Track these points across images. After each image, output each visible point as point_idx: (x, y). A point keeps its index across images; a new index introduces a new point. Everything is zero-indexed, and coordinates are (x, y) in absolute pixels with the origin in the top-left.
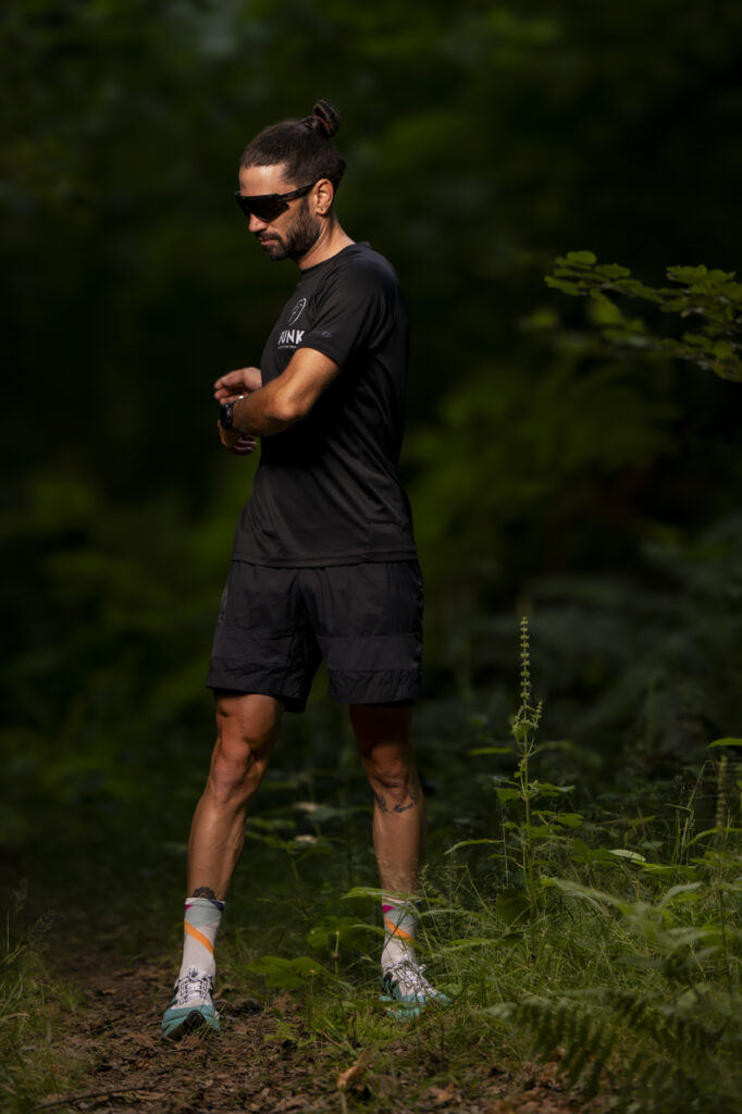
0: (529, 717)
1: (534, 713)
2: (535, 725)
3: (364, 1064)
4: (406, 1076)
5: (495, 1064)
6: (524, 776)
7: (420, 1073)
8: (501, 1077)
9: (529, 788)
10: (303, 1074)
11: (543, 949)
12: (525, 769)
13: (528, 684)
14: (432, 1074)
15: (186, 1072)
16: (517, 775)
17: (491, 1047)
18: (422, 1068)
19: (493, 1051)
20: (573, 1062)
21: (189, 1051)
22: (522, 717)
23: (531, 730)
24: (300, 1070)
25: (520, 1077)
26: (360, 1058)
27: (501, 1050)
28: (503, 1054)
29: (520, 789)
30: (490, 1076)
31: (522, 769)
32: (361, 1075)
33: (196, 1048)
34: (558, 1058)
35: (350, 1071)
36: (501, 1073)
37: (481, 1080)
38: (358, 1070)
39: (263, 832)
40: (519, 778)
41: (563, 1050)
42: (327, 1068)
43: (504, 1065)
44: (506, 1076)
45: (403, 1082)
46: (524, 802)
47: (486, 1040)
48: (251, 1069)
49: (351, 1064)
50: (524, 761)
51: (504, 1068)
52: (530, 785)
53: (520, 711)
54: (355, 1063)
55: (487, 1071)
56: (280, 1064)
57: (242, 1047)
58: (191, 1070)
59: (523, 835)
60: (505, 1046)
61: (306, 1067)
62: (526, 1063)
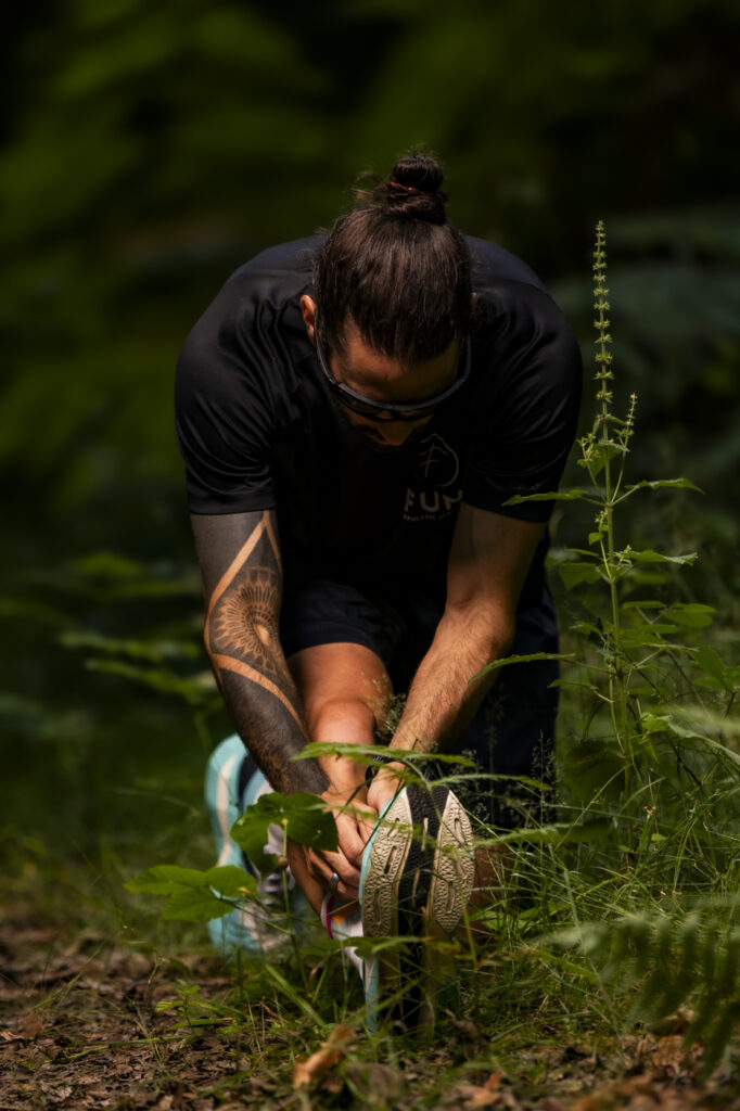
0: (612, 435)
1: (621, 427)
2: (624, 449)
3: (341, 1045)
4: (413, 1067)
5: (571, 1043)
6: (605, 540)
7: (439, 1061)
8: (582, 1063)
9: (617, 559)
10: (230, 1073)
11: (650, 842)
12: (607, 528)
13: (608, 375)
14: (460, 1061)
15: (23, 1077)
16: (594, 537)
17: (563, 1013)
18: (441, 1052)
19: (567, 1020)
20: (709, 1033)
21: (26, 1043)
22: (599, 435)
23: (616, 460)
24: (225, 1064)
25: (617, 1060)
26: (332, 1037)
27: (581, 1018)
28: (583, 1026)
29: (599, 562)
30: (564, 1061)
31: (602, 527)
32: (334, 1067)
33: (37, 1037)
34: (680, 1027)
35: (315, 1060)
36: (583, 1056)
37: (549, 1067)
38: (330, 1056)
39: (145, 663)
40: (598, 543)
41: (689, 1012)
42: (272, 1060)
43: (586, 1043)
44: (593, 1060)
45: (411, 1076)
46: (608, 586)
47: (554, 1002)
48: (138, 1067)
49: (315, 1049)
50: (606, 513)
51: (587, 1047)
52: (618, 554)
53: (597, 424)
54: (324, 1045)
55: (560, 1053)
56: (190, 1057)
57: (121, 1032)
58: (31, 1073)
59: (607, 643)
60: (586, 1012)
61: (236, 1060)
62: (628, 1038)
